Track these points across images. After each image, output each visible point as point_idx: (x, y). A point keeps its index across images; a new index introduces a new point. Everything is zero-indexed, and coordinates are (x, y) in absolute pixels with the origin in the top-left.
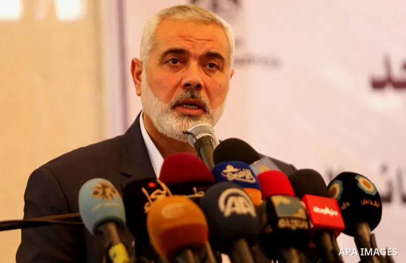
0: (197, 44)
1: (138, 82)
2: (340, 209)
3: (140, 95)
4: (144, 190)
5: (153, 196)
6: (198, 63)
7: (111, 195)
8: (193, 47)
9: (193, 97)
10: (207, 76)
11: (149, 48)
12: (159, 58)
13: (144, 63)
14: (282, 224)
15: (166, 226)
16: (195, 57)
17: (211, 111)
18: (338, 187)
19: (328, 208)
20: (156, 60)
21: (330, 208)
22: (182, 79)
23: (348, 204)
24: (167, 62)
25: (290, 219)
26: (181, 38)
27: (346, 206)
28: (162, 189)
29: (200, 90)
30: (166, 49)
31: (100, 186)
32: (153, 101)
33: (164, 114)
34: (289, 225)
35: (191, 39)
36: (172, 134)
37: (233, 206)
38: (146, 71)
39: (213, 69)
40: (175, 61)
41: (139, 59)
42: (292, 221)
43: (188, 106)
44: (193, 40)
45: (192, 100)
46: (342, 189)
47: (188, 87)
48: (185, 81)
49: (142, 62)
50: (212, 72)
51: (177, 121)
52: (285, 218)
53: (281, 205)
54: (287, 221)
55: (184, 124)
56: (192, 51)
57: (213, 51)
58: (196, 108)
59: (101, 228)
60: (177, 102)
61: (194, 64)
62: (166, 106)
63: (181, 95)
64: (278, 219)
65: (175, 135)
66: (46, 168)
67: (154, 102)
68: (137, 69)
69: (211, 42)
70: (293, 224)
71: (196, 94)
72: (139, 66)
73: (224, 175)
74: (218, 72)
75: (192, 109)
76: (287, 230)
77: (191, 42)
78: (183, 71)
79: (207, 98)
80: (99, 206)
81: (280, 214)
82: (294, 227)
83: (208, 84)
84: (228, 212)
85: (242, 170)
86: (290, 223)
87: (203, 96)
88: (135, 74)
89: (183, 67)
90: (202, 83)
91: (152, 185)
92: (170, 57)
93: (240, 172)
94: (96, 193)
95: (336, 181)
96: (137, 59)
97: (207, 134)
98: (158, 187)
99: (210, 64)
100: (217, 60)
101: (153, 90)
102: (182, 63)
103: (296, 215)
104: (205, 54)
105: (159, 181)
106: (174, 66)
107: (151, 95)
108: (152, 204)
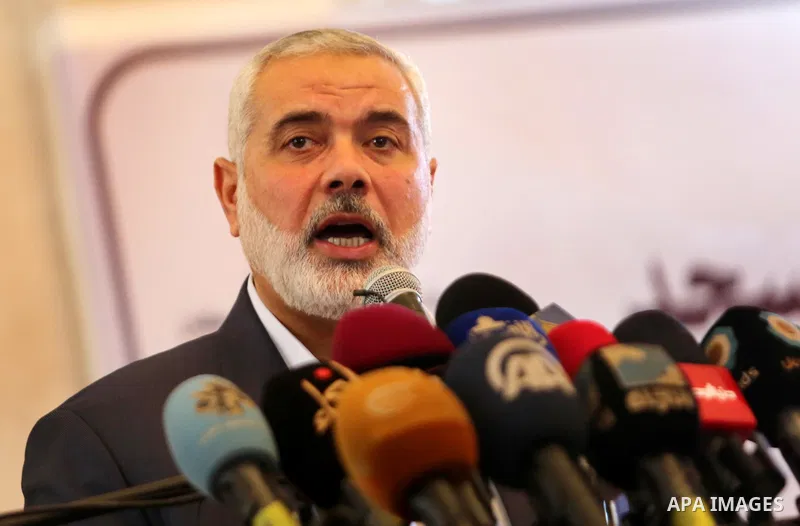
0: (344, 97)
1: (230, 206)
2: (738, 385)
3: (237, 235)
4: (308, 386)
5: (330, 394)
6: (353, 140)
8: (338, 103)
9: (348, 208)
10: (376, 164)
11: (244, 126)
12: (266, 139)
13: (238, 162)
14: (635, 402)
16: (344, 125)
17: (394, 241)
18: (725, 342)
19: (713, 384)
22: (322, 174)
23: (756, 373)
24: (285, 146)
25: (651, 388)
26: (309, 89)
27: (751, 376)
31: (210, 388)
32: (267, 235)
33: (293, 259)
34: (651, 402)
35: (331, 88)
36: (316, 306)
37: (521, 374)
38: (245, 175)
39: (385, 148)
40: (298, 142)
41: (230, 160)
42: (657, 394)
44: (337, 91)
45: (346, 215)
46: (736, 344)
47: (337, 190)
48: (327, 178)
49: (234, 164)
50: (387, 153)
51: (320, 276)
52: (640, 389)
54: (648, 395)
55: (337, 281)
56: (335, 113)
57: (383, 107)
61: (343, 141)
62: (296, 240)
63: (323, 209)
67: (270, 236)
68: (227, 181)
69: (374, 91)
70: (660, 398)
71: (355, 201)
72: (229, 172)
74: (398, 154)
75: (351, 246)
76: (649, 414)
77: (332, 97)
78: (322, 160)
81: (626, 380)
82: (663, 407)
84: (511, 388)
85: (512, 323)
86: (655, 397)
87: (372, 208)
88: (224, 193)
89: (321, 152)
90: (367, 178)
91: (323, 373)
92: (290, 133)
93: (511, 326)
94: (203, 405)
95: (718, 329)
97: (408, 290)
98: (338, 376)
99: (378, 139)
100: (392, 127)
101: (262, 210)
102: (316, 142)
103: (663, 380)
104: (365, 116)
105: (336, 365)
106: (299, 153)
107: (261, 224)
108: (332, 411)
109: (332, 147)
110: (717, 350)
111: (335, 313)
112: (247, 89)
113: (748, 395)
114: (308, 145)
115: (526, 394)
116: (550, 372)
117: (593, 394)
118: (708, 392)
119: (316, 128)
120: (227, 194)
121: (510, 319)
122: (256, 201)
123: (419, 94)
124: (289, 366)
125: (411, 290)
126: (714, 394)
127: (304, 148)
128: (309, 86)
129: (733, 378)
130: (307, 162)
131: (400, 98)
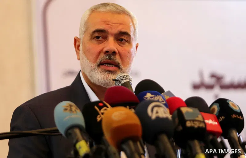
0: (113, 26)
1: (78, 51)
2: (218, 121)
3: (79, 60)
4: (96, 108)
5: (102, 111)
6: (114, 39)
7: (75, 111)
8: (111, 28)
9: (110, 59)
10: (120, 46)
11: (84, 29)
13: (81, 39)
14: (188, 124)
15: (115, 125)
16: (112, 35)
17: (123, 68)
18: (216, 108)
19: (211, 120)
20: (88, 37)
21: (212, 120)
22: (104, 48)
23: (224, 118)
24: (94, 38)
25: (193, 121)
26: (103, 23)
27: (222, 118)
28: (107, 107)
29: (115, 55)
30: (93, 29)
31: (68, 105)
32: (86, 63)
33: (93, 70)
34: (193, 125)
35: (110, 23)
36: (99, 83)
37: (157, 113)
38: (82, 44)
40: (98, 37)
41: (79, 37)
42: (195, 123)
43: (108, 65)
46: (219, 108)
47: (107, 53)
49: (80, 39)
50: (123, 44)
51: (101, 75)
52: (190, 121)
53: (187, 112)
54: (192, 122)
55: (106, 76)
56: (110, 31)
57: (123, 30)
58: (114, 66)
59: (70, 131)
60: (101, 62)
61: (111, 39)
62: (95, 65)
63: (103, 58)
64: (185, 121)
65: (101, 84)
66: (24, 105)
68: (77, 43)
69: (122, 25)
70: (196, 124)
71: (113, 57)
72: (78, 41)
73: (145, 99)
75: (111, 67)
76: (192, 128)
78: (105, 44)
79: (120, 60)
80: (67, 118)
81: (186, 118)
82: (196, 126)
83: (121, 51)
84: (154, 116)
85: (156, 96)
86: (194, 124)
87: (117, 59)
88: (76, 47)
89: (105, 41)
90: (117, 51)
91: (101, 104)
92: (96, 35)
93: (156, 97)
94: (66, 110)
95: (215, 104)
96: (77, 37)
97: (128, 80)
98: (105, 106)
99: (121, 39)
100: (126, 36)
101: (86, 56)
102: (103, 38)
103: (197, 119)
104: (118, 32)
105: (105, 102)
106: (98, 41)
107: (85, 59)
108: (102, 116)
109: (108, 40)
110: (214, 110)
111: (104, 85)
112: (86, 19)
113: (221, 124)
114: (101, 39)
115: (158, 118)
116: (165, 113)
117: (177, 120)
118: (210, 122)
119: (104, 34)
120: (77, 47)
121: (156, 95)
122: (84, 53)
123: (135, 26)
124: (91, 101)
125: (129, 81)
126: (211, 122)
127: (99, 39)
128: (103, 22)
129: (217, 118)
130: (100, 44)
131: (129, 27)
